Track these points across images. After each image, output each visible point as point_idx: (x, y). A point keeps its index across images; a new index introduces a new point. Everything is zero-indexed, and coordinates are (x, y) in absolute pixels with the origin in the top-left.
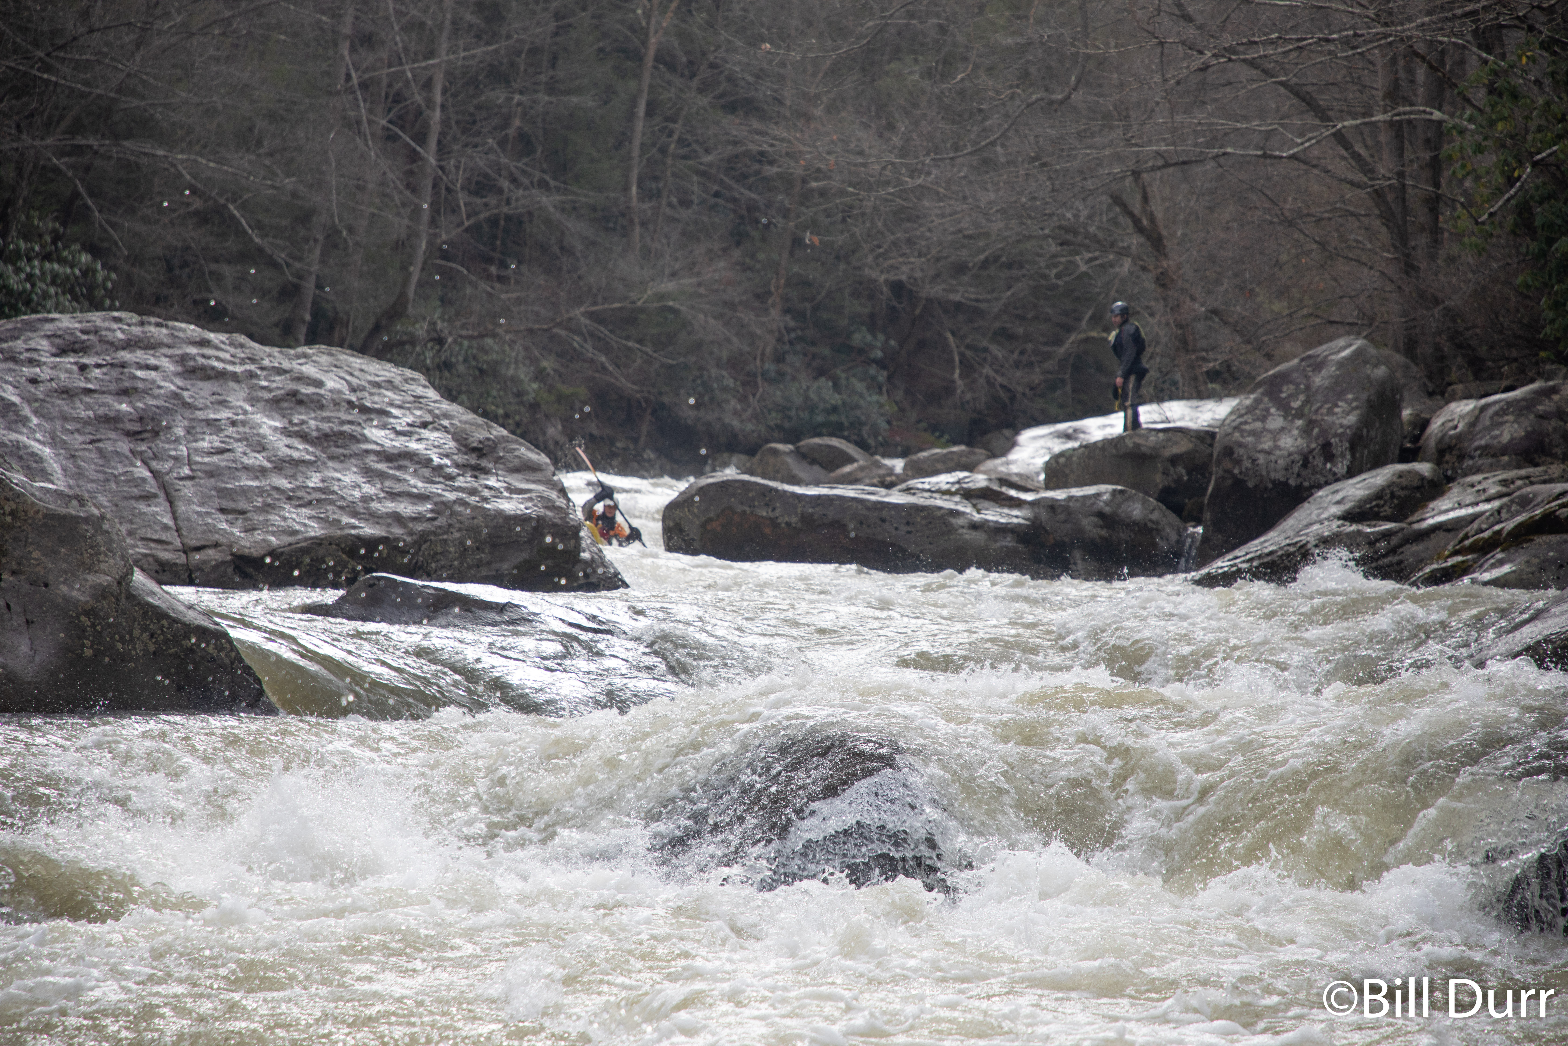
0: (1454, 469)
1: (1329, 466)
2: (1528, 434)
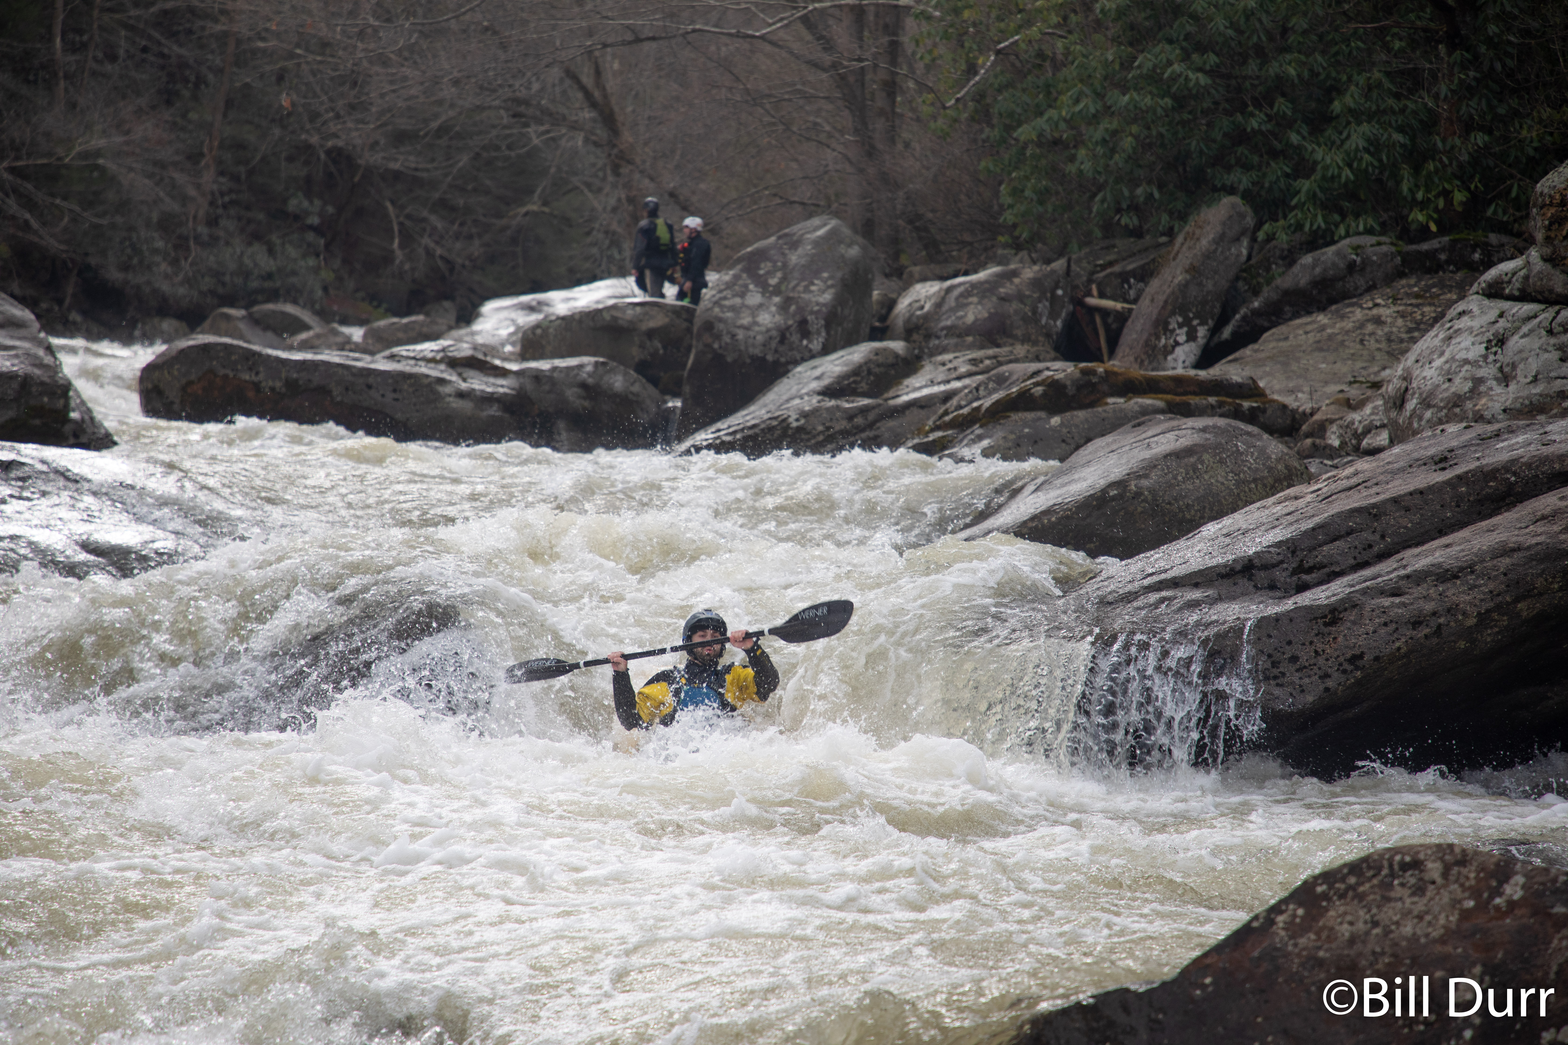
1: (805, 342)
2: (991, 315)
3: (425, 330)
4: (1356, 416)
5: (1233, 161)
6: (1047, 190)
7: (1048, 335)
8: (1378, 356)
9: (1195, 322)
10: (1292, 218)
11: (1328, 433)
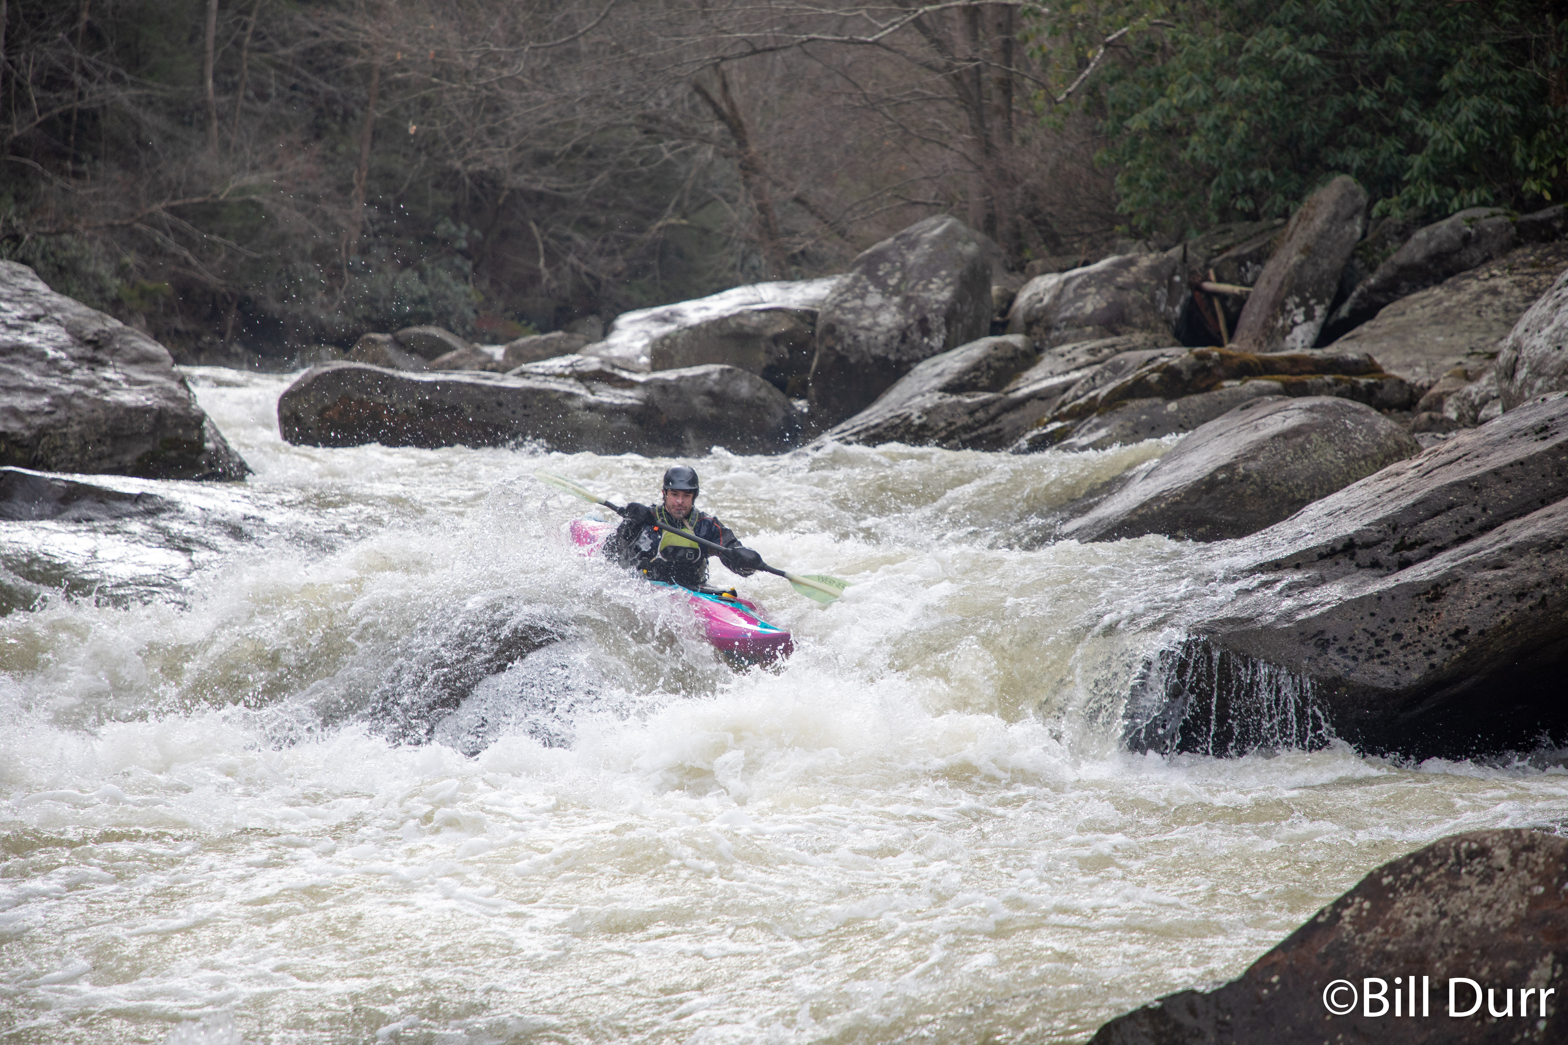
1: (926, 340)
2: (1110, 305)
3: (563, 345)
4: (1472, 388)
5: (1345, 141)
6: (1163, 178)
7: (1167, 322)
8: (1495, 326)
9: (1312, 302)
10: (1405, 194)
11: (1445, 406)
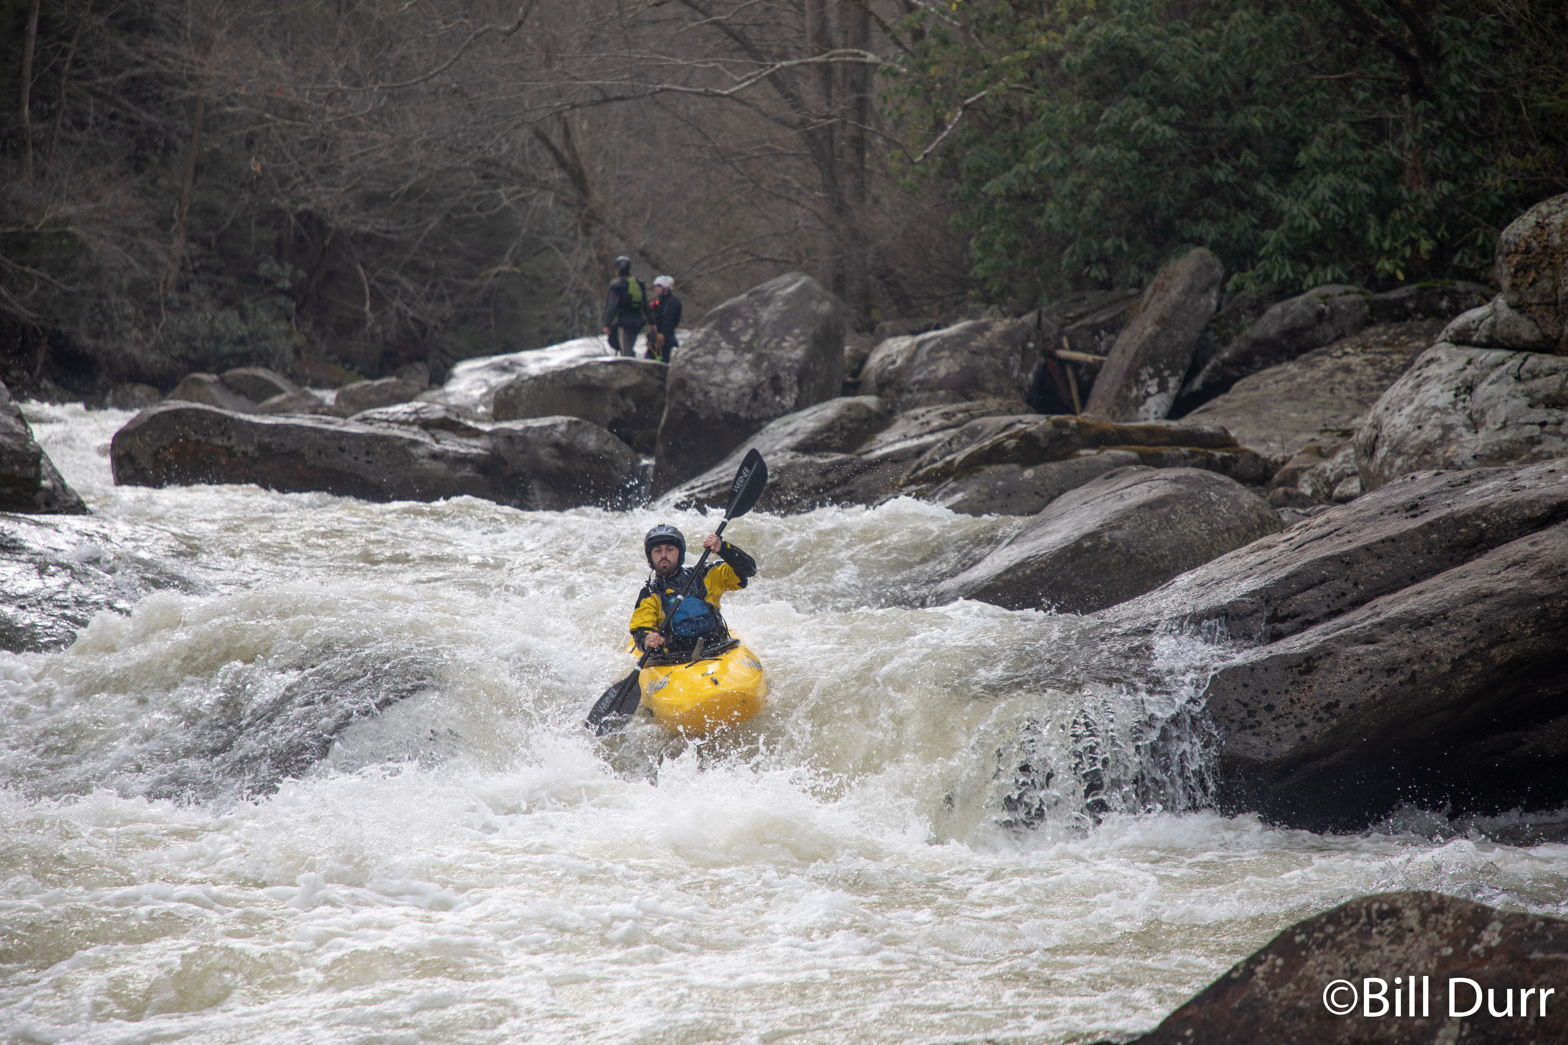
0: (893, 403)
1: (778, 399)
2: (963, 370)
3: (398, 391)
4: (1327, 465)
5: (1200, 213)
6: (1017, 244)
7: (1020, 388)
8: (1349, 404)
9: (1166, 373)
10: (1260, 268)
11: (1300, 482)
